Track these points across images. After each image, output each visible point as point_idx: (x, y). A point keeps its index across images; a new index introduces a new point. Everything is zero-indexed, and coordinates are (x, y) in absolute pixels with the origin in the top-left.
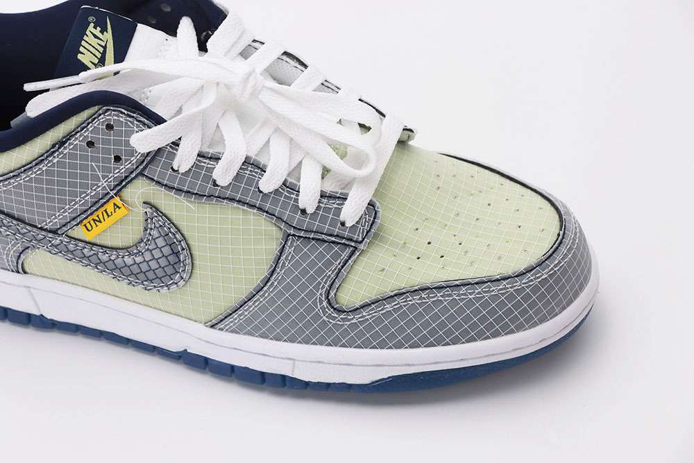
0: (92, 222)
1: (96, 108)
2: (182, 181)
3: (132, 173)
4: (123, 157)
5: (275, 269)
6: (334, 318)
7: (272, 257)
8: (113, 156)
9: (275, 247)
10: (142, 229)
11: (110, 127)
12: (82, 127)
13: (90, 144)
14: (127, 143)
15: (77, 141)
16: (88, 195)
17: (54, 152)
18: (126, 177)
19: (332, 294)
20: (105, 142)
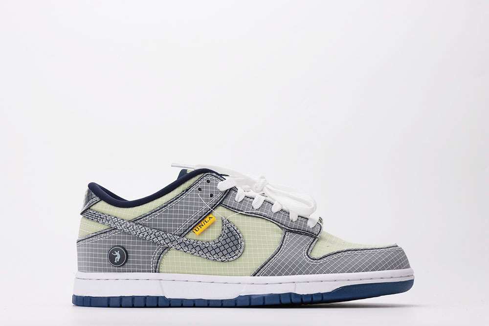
0: (199, 227)
1: (202, 174)
2: (239, 206)
3: (217, 202)
4: (214, 195)
5: (282, 245)
6: (312, 262)
7: (280, 241)
8: (209, 194)
9: (281, 236)
10: (221, 230)
11: (208, 181)
12: (196, 182)
13: (200, 189)
14: (216, 188)
15: (194, 188)
16: (192, 217)
17: (183, 194)
18: (215, 205)
19: (309, 253)
20: (206, 188)
